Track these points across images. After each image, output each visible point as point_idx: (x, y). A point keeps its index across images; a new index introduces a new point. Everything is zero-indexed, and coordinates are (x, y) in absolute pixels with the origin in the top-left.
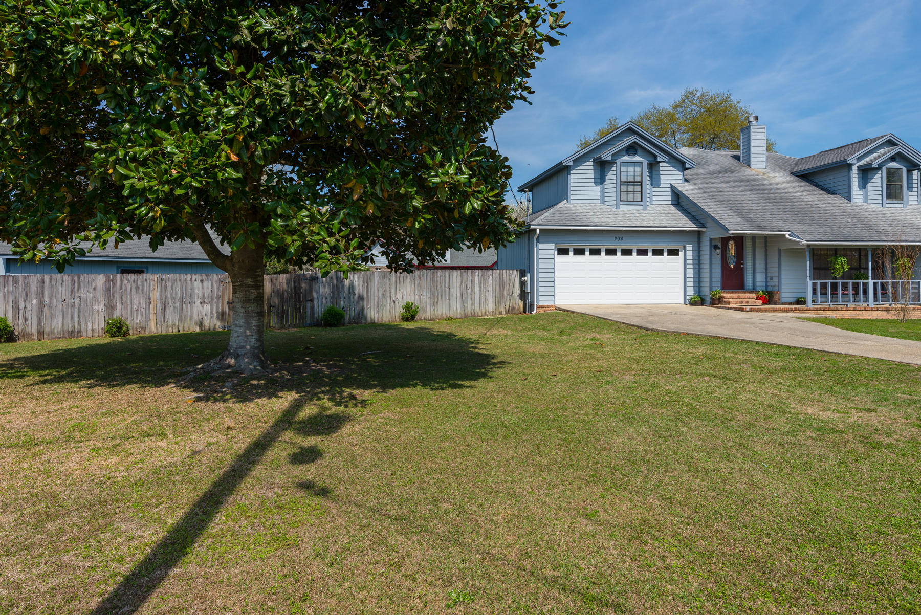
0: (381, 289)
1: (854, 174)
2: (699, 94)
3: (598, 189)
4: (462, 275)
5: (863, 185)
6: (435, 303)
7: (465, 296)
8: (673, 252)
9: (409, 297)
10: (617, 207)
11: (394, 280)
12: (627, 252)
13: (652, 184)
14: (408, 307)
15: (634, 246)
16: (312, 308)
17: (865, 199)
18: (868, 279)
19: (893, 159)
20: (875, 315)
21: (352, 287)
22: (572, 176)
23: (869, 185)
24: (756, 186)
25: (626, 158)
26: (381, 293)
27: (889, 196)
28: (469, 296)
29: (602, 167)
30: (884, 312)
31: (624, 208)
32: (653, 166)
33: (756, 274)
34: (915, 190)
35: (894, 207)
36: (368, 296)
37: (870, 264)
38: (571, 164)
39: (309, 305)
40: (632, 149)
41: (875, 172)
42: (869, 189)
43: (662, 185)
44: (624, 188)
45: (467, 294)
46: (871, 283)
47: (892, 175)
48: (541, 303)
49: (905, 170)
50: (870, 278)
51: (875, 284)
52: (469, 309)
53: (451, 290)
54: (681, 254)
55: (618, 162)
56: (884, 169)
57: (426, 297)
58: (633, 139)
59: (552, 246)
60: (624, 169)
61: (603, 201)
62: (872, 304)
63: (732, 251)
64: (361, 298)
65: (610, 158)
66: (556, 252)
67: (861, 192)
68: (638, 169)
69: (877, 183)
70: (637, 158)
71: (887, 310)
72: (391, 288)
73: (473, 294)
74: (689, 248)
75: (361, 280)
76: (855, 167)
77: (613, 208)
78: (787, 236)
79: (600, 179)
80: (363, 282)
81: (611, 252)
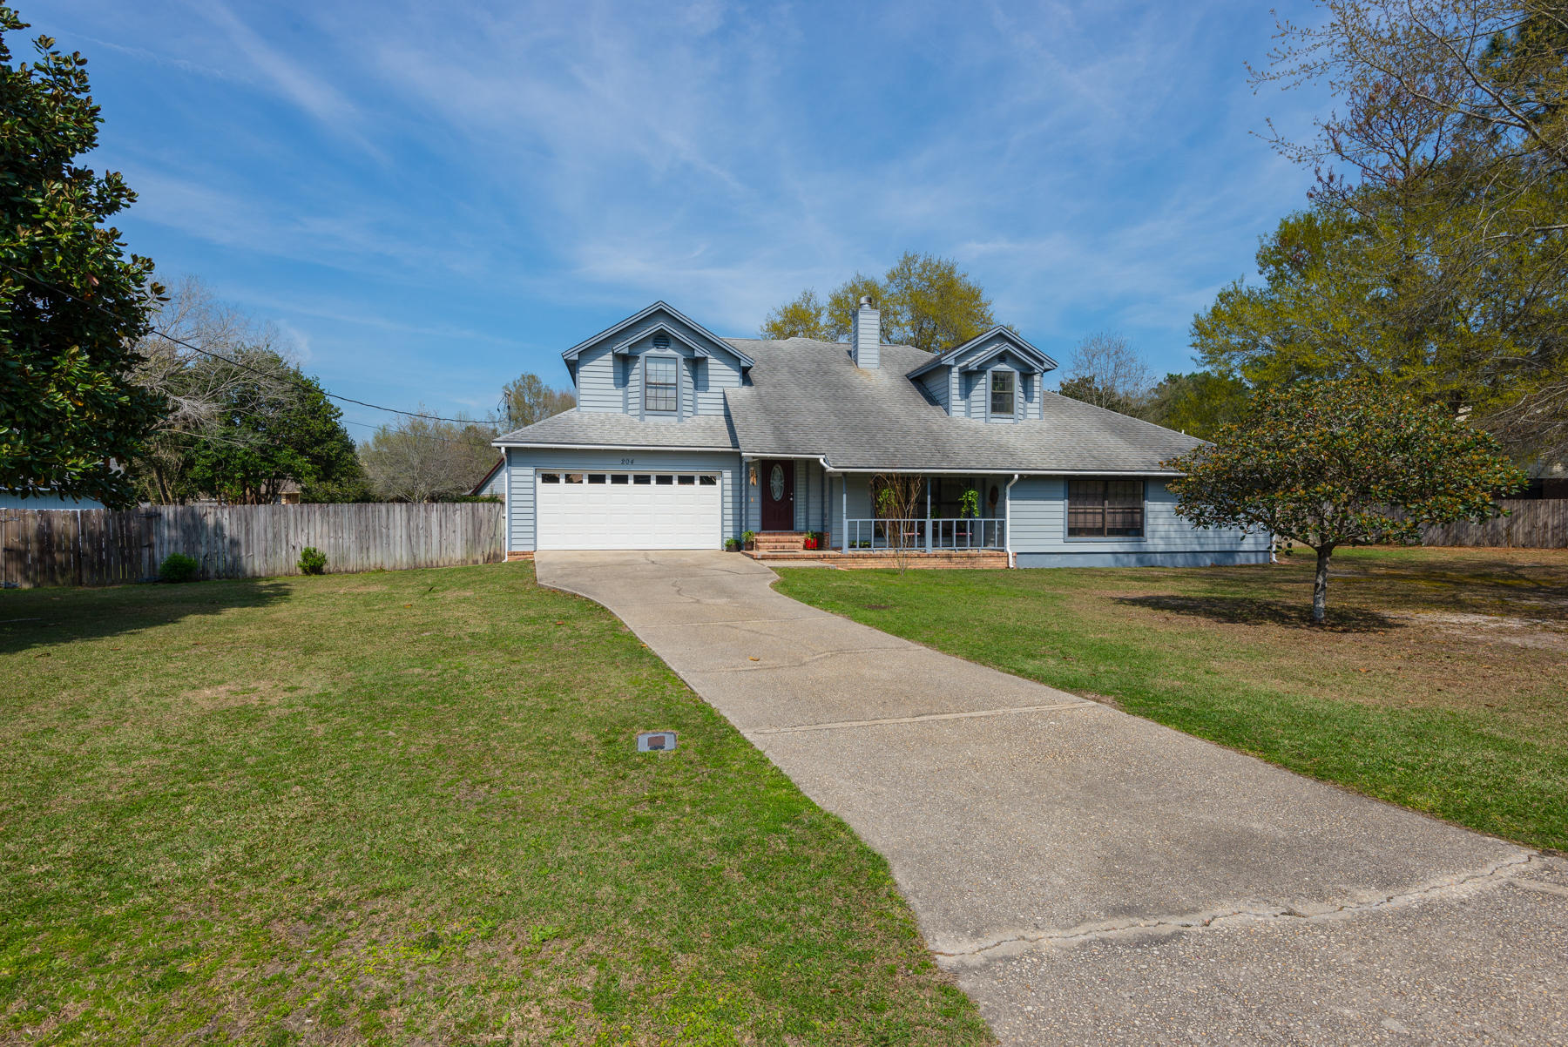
0: (270, 530)
1: (954, 378)
2: (921, 260)
3: (620, 392)
4: (409, 511)
5: (966, 392)
6: (364, 548)
7: (414, 540)
8: (708, 481)
9: (319, 541)
10: (642, 419)
11: (292, 517)
12: (642, 480)
13: (696, 387)
14: (308, 554)
15: (653, 471)
16: (152, 557)
17: (968, 413)
18: (926, 517)
19: (1002, 357)
20: (932, 564)
21: (219, 527)
22: (581, 374)
23: (973, 393)
24: (839, 393)
25: (653, 351)
26: (270, 536)
27: (995, 409)
28: (422, 540)
29: (625, 362)
30: (945, 560)
31: (651, 420)
32: (696, 365)
33: (806, 510)
34: (1036, 400)
35: (1001, 422)
36: (247, 541)
37: (929, 497)
38: (576, 357)
39: (146, 552)
40: (661, 339)
41: (979, 376)
42: (973, 399)
43: (711, 390)
44: (651, 392)
45: (418, 536)
46: (929, 522)
47: (1000, 381)
48: (514, 549)
49: (1017, 374)
50: (929, 515)
51: (935, 525)
52: (422, 557)
53: (391, 531)
54: (718, 482)
55: (642, 356)
56: (989, 372)
57: (349, 540)
58: (661, 325)
59: (531, 471)
60: (651, 366)
61: (626, 410)
62: (930, 550)
64: (234, 543)
65: (626, 351)
66: (539, 480)
67: (963, 403)
68: (671, 367)
69: (982, 390)
70: (670, 352)
71: (949, 557)
72: (287, 527)
73: (428, 535)
74: (727, 474)
75: (234, 517)
76: (955, 370)
77: (636, 420)
78: (822, 461)
79: (623, 380)
80: (239, 519)
81: (620, 479)
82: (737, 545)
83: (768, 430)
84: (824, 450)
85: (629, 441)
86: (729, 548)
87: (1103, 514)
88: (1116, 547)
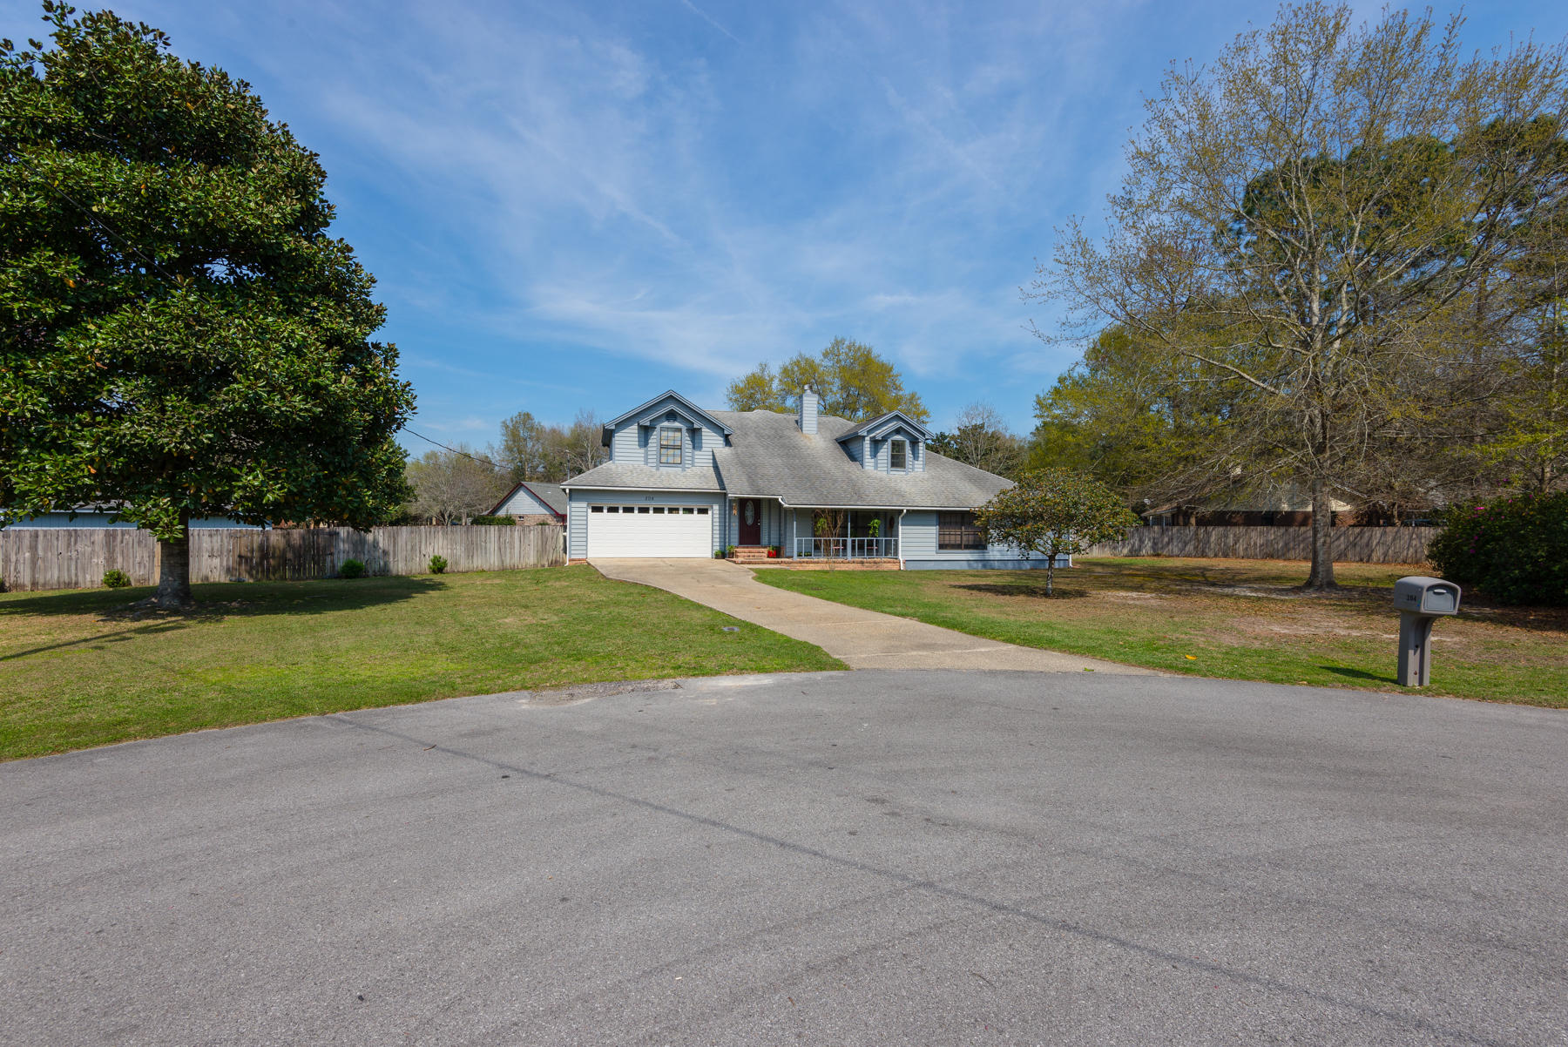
0: (409, 543)
1: (867, 443)
2: (847, 343)
3: (642, 450)
4: (499, 530)
5: (874, 454)
6: (470, 555)
7: (503, 550)
8: (703, 511)
9: (441, 551)
10: (658, 469)
11: (423, 535)
12: (659, 510)
13: (694, 448)
14: (436, 560)
15: (666, 505)
16: (332, 561)
17: (876, 467)
18: (847, 537)
19: (898, 431)
20: (851, 567)
21: (375, 544)
22: (616, 438)
23: (879, 454)
24: (791, 452)
25: (666, 424)
26: (409, 547)
27: (894, 465)
28: (508, 551)
29: (646, 431)
30: (860, 565)
31: (664, 470)
32: (694, 433)
33: (768, 532)
35: (898, 474)
36: (394, 551)
37: (849, 524)
38: (613, 427)
39: (329, 559)
40: (671, 416)
41: (883, 443)
42: (879, 458)
43: (704, 449)
44: (663, 451)
45: (505, 548)
46: (849, 540)
47: (897, 446)
48: (573, 557)
49: (907, 442)
50: (849, 536)
51: (853, 542)
52: (508, 562)
53: (488, 545)
54: (710, 512)
55: (658, 427)
56: (890, 441)
57: (460, 550)
58: (671, 406)
59: (585, 505)
60: (664, 434)
61: (646, 463)
62: (849, 558)
63: (749, 514)
64: (385, 553)
65: (648, 424)
66: (590, 510)
67: (873, 460)
68: (678, 434)
69: (885, 452)
70: (677, 424)
71: (862, 563)
72: (420, 542)
73: (512, 547)
74: (716, 507)
75: (386, 535)
76: (867, 438)
77: (654, 470)
78: (780, 500)
79: (644, 442)
80: (389, 537)
81: (644, 510)
82: (723, 555)
83: (744, 478)
84: (782, 492)
85: (651, 485)
86: (717, 557)
87: (961, 535)
88: (969, 557)
